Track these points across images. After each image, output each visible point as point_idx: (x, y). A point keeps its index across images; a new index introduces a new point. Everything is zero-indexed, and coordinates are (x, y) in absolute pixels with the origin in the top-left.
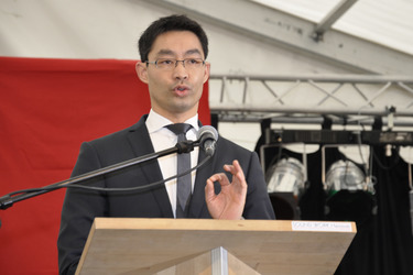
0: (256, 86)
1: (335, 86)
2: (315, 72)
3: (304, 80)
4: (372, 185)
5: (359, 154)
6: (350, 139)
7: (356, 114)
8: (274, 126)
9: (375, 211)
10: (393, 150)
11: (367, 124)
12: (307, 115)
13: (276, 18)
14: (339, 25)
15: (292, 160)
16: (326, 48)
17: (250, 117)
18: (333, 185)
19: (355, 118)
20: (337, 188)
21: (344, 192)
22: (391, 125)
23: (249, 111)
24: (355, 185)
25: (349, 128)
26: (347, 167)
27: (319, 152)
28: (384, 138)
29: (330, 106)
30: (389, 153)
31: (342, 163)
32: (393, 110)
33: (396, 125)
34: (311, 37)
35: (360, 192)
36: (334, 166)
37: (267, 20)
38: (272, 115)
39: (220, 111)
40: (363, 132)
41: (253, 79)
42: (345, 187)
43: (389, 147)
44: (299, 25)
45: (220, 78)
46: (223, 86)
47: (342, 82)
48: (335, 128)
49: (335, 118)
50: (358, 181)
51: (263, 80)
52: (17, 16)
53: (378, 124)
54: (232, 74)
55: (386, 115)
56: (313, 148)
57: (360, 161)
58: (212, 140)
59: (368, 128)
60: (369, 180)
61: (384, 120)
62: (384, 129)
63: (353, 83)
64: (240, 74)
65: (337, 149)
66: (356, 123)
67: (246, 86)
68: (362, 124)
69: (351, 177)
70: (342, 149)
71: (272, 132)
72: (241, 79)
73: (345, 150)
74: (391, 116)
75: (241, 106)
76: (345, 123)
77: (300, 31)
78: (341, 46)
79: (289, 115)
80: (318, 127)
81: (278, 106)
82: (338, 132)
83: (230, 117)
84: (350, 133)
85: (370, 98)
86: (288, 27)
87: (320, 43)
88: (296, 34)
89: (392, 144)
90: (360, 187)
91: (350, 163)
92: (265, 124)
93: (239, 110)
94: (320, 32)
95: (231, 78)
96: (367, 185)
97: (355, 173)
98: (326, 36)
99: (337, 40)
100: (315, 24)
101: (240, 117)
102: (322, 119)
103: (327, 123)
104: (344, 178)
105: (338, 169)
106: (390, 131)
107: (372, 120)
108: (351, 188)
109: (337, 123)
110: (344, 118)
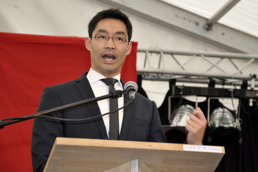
0: (167, 58)
1: (219, 59)
2: (206, 50)
3: (198, 55)
4: (239, 124)
5: (232, 104)
6: (227, 94)
7: (231, 78)
8: (178, 84)
9: (241, 141)
10: (253, 102)
11: (238, 85)
12: (199, 78)
13: (183, 15)
14: (222, 21)
15: (188, 106)
16: (214, 35)
17: (162, 77)
18: (214, 123)
19: (230, 81)
20: (217, 125)
21: (221, 128)
22: (253, 86)
23: (162, 74)
24: (229, 124)
25: (226, 87)
26: (224, 112)
27: (206, 101)
28: (248, 95)
29: (214, 72)
30: (251, 104)
31: (220, 110)
32: (254, 76)
33: (256, 86)
34: (204, 28)
35: (231, 128)
36: (215, 111)
37: (176, 16)
38: (177, 77)
39: (143, 72)
40: (235, 90)
41: (165, 53)
42: (222, 125)
43: (251, 100)
44: (197, 20)
45: (144, 51)
46: (146, 57)
47: (222, 57)
48: (217, 86)
49: (217, 80)
50: (230, 122)
51: (172, 54)
52: (16, 7)
53: (245, 85)
54: (152, 49)
55: (250, 80)
56: (202, 99)
57: (232, 109)
58: (134, 90)
59: (239, 88)
60: (237, 121)
61: (249, 82)
62: (249, 88)
63: (230, 58)
64: (157, 50)
65: (218, 100)
66: (230, 84)
67: (161, 57)
68: (234, 85)
69: (227, 118)
70: (221, 100)
71: (177, 87)
72: (158, 53)
73: (223, 101)
74: (253, 81)
75: (157, 70)
76: (224, 84)
77: (197, 24)
78: (223, 34)
79: (187, 77)
80: (206, 86)
81: (181, 71)
82: (219, 89)
83: (150, 77)
84: (227, 90)
85: (240, 68)
86: (190, 21)
87: (210, 32)
88: (194, 25)
89: (253, 98)
90: (231, 125)
91: (226, 110)
92: (172, 82)
93: (156, 73)
94: (210, 25)
95: (151, 52)
96: (237, 124)
97: (229, 116)
98: (214, 27)
99: (220, 30)
100: (207, 20)
101: (156, 77)
102: (209, 81)
103: (212, 83)
104: (222, 119)
105: (218, 113)
106: (252, 90)
107: (241, 83)
108: (226, 126)
109: (218, 84)
110: (223, 80)
